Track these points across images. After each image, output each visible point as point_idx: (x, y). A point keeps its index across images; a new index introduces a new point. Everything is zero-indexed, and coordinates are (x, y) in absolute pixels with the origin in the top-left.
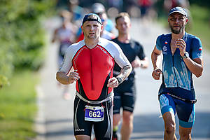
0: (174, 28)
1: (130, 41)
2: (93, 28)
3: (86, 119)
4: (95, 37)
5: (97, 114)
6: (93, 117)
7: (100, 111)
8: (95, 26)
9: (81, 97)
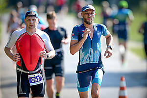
0: (88, 21)
1: (57, 28)
2: (32, 22)
3: (31, 84)
4: (34, 27)
5: (37, 79)
6: (35, 82)
7: (38, 76)
8: (33, 20)
9: (22, 71)
